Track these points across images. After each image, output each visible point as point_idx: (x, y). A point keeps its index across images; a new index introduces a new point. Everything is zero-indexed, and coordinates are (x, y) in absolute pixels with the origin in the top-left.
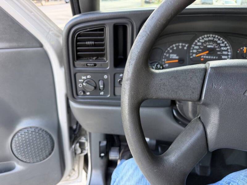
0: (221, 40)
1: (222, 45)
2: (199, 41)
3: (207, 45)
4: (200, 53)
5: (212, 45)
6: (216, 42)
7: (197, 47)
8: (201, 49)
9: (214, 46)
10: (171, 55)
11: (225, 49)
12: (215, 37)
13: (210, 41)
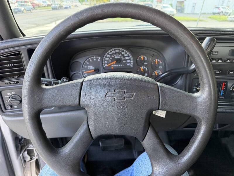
0: (124, 52)
1: (125, 55)
2: (108, 54)
3: (115, 56)
4: (110, 63)
5: (118, 56)
6: (121, 53)
7: (107, 59)
8: (110, 60)
9: (120, 57)
10: (89, 66)
11: (128, 58)
12: (120, 50)
13: (116, 53)
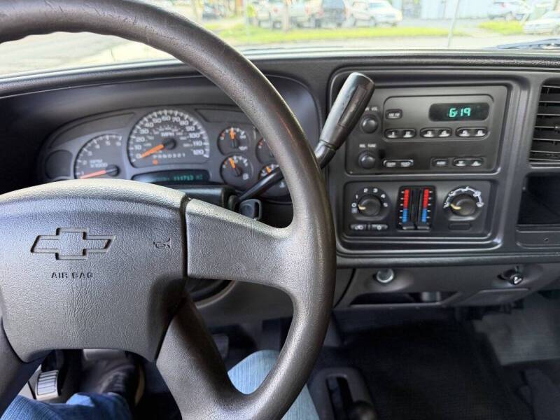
0: (185, 119)
1: (189, 129)
2: (143, 127)
3: (160, 132)
4: (148, 149)
5: (171, 131)
6: (177, 124)
7: (141, 139)
8: (149, 141)
9: (175, 133)
10: (92, 162)
11: (196, 135)
12: (173, 115)
13: (164, 123)
